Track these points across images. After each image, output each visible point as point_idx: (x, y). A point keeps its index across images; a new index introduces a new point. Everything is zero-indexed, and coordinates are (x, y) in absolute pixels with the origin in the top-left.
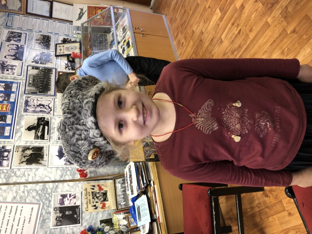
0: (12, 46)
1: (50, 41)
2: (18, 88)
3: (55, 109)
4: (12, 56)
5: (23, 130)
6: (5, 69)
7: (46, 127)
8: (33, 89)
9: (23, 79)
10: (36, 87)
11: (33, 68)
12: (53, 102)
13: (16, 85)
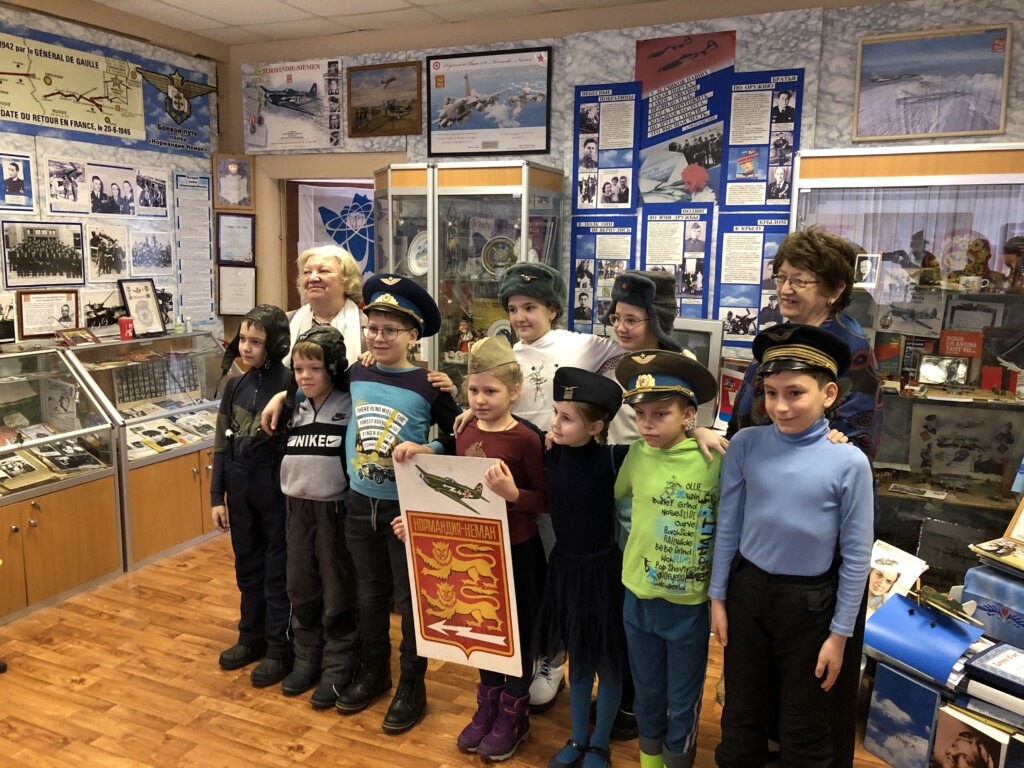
0: (128, 190)
2: (16, 207)
4: (101, 190)
6: (63, 178)
8: (19, 238)
9: (43, 216)
10: (24, 245)
11: (76, 235)
13: (23, 203)
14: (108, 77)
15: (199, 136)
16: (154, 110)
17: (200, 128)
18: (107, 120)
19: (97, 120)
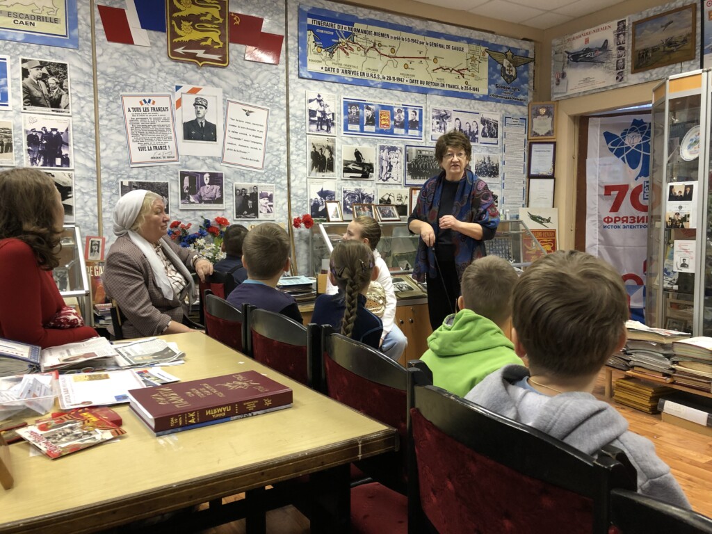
0: (475, 127)
1: (490, 176)
2: (413, 137)
3: (386, 186)
4: (460, 127)
5: (356, 146)
6: (440, 120)
7: (360, 175)
8: (414, 156)
9: (427, 143)
10: (416, 160)
12: (396, 182)
13: (417, 135)
14: (469, 56)
15: (521, 91)
16: (494, 75)
17: (522, 86)
18: (466, 83)
19: (461, 83)
